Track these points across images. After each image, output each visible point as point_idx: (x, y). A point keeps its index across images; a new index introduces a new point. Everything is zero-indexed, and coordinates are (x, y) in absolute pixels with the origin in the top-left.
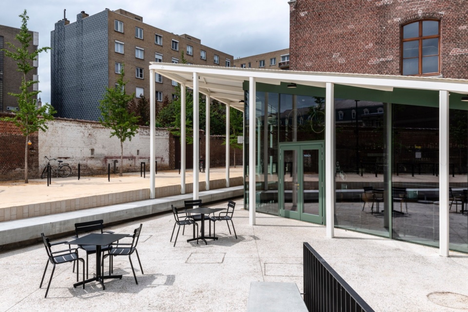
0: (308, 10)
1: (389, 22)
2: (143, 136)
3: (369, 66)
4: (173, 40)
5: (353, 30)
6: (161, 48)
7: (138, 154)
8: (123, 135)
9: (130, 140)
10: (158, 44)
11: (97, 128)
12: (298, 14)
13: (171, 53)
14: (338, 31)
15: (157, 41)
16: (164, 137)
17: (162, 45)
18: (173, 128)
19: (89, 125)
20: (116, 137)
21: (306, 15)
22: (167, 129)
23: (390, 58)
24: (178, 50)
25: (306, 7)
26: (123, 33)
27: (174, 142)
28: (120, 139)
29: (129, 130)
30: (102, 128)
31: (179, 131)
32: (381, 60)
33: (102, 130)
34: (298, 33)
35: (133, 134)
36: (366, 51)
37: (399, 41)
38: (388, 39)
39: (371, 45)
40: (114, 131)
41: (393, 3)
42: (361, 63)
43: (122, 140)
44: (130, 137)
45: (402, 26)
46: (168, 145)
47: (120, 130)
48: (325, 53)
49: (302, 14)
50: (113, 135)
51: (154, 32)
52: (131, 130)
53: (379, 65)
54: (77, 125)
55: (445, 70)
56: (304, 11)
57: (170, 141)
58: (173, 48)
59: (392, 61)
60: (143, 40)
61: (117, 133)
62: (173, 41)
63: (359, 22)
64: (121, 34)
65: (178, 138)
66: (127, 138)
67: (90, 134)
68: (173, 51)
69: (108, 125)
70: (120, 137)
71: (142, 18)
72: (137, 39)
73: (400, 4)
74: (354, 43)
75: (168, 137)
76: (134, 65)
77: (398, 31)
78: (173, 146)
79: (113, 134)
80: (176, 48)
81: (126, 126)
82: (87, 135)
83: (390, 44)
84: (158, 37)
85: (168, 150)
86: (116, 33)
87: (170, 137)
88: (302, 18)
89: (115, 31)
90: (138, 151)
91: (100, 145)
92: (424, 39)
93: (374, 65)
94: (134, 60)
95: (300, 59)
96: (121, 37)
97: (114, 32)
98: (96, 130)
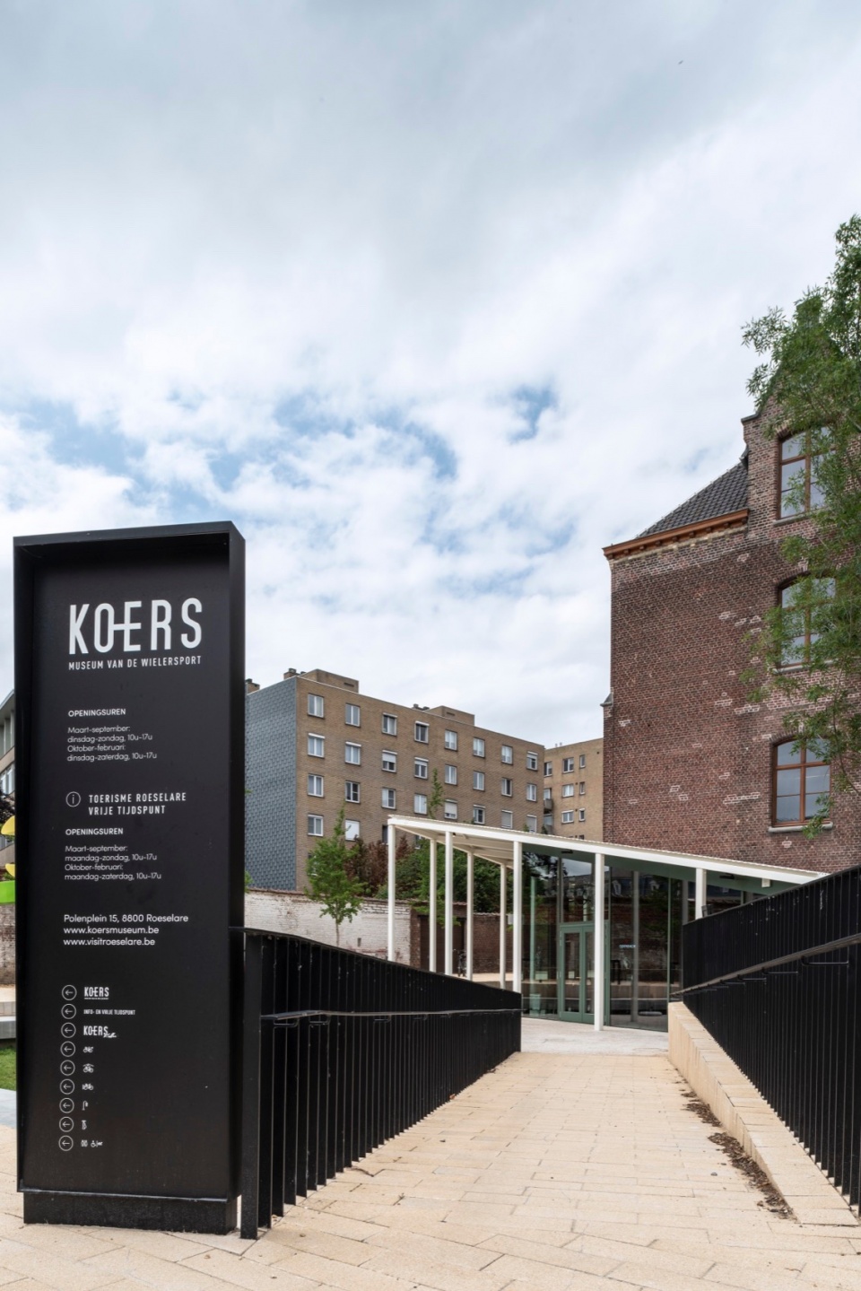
0: (632, 717)
1: (754, 739)
2: (368, 915)
3: (725, 807)
4: (417, 722)
5: (700, 750)
6: (393, 740)
7: (359, 945)
8: (339, 914)
9: (350, 921)
10: (389, 732)
11: (299, 901)
12: (616, 724)
13: (413, 749)
14: (678, 751)
15: (386, 726)
16: (402, 917)
17: (395, 734)
18: (417, 900)
19: (287, 899)
20: (328, 916)
21: (629, 725)
22: (406, 901)
23: (756, 795)
24: (427, 741)
25: (629, 712)
26: (323, 719)
27: (418, 925)
28: (335, 919)
29: (348, 906)
30: (306, 902)
31: (427, 905)
32: (744, 797)
33: (305, 906)
34: (617, 751)
35: (355, 912)
36: (720, 783)
37: (768, 770)
38: (753, 766)
39: (727, 774)
40: (325, 907)
41: (760, 711)
42: (712, 803)
43: (339, 922)
44: (350, 917)
45: (775, 746)
46: (409, 930)
47: (335, 905)
48: (658, 784)
49: (623, 724)
50: (325, 914)
51: (381, 711)
52: (352, 905)
53: (739, 806)
54: (271, 898)
55: (837, 816)
56: (625, 718)
57: (412, 923)
58: (417, 738)
59: (759, 799)
60: (359, 727)
61: (330, 910)
62: (418, 725)
63: (710, 738)
64: (319, 720)
65: (424, 919)
66: (346, 919)
67: (288, 913)
68: (417, 744)
69: (315, 897)
70: (334, 915)
71: (357, 682)
72: (349, 728)
73: (771, 712)
74: (701, 770)
75: (409, 917)
76: (343, 778)
77: (768, 754)
78: (418, 931)
79: (325, 912)
80: (423, 738)
81: (345, 898)
82: (284, 913)
83: (755, 773)
84: (389, 720)
85: (409, 939)
86: (310, 719)
87: (412, 916)
88: (622, 730)
89: (310, 716)
90: (359, 940)
91: (303, 930)
92: (809, 766)
93: (731, 806)
94: (343, 767)
95: (620, 793)
96: (320, 725)
97: (306, 717)
98: (297, 905)
